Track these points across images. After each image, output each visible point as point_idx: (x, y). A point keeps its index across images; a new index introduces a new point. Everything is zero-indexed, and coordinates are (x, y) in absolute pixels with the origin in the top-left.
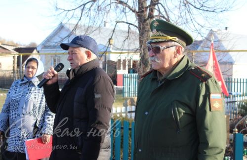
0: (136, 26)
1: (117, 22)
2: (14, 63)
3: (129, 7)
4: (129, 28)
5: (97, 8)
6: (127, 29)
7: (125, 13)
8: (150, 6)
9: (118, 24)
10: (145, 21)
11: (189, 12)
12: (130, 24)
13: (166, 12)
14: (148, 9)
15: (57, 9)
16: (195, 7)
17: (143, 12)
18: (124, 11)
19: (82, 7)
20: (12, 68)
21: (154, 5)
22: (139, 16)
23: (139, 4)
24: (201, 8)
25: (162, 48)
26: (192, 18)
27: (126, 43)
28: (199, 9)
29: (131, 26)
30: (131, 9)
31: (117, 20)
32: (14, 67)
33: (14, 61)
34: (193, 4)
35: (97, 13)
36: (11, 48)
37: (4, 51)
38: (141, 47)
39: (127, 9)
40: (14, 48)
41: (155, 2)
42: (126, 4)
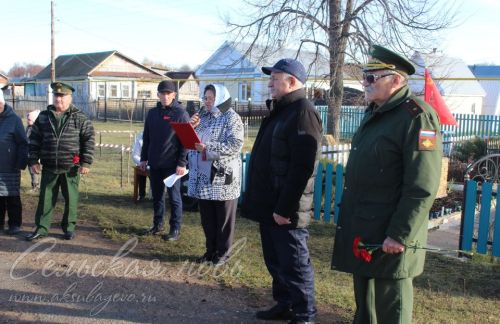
0: (326, 46)
1: (303, 41)
3: (318, 22)
4: (318, 49)
6: (314, 51)
7: (313, 29)
8: (344, 21)
9: (304, 43)
11: (395, 29)
12: (319, 43)
13: (365, 29)
14: (342, 25)
15: (228, 24)
16: (402, 23)
17: (337, 28)
18: (311, 27)
19: (260, 22)
21: (350, 19)
22: (330, 34)
23: (331, 18)
24: (410, 25)
25: (376, 77)
26: (398, 37)
27: (313, 67)
28: (408, 25)
29: (319, 46)
30: (320, 25)
31: (304, 38)
34: (400, 18)
35: (279, 30)
36: (162, 73)
37: (154, 76)
38: (332, 73)
39: (316, 25)
40: (166, 72)
41: (351, 16)
42: (314, 18)
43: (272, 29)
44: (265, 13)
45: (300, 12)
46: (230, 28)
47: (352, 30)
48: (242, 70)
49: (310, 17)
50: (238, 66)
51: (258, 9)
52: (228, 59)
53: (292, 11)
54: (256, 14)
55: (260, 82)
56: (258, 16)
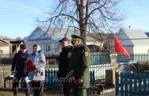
0: (78, 28)
1: (69, 27)
2: (10, 50)
3: (75, 19)
4: (75, 29)
5: (58, 20)
7: (73, 22)
8: (85, 18)
9: (69, 28)
10: (83, 26)
11: (105, 21)
12: (75, 27)
13: (93, 21)
14: (84, 20)
15: (38, 21)
16: (108, 18)
18: (72, 21)
19: (51, 20)
20: (9, 53)
21: (87, 18)
22: (79, 24)
23: (80, 17)
24: (111, 19)
26: (107, 24)
28: (110, 19)
29: (76, 28)
30: (76, 20)
31: (69, 26)
32: (10, 52)
33: (10, 49)
34: (107, 17)
35: (59, 23)
36: (8, 42)
37: (4, 43)
39: (74, 20)
40: (10, 41)
41: (88, 16)
42: (73, 17)
43: (56, 23)
44: (53, 16)
45: (66, 15)
46: (39, 23)
47: (88, 22)
48: (44, 39)
49: (71, 17)
50: (43, 38)
51: (49, 15)
52: (38, 35)
53: (64, 15)
54: (49, 16)
55: (53, 44)
56: (50, 18)
